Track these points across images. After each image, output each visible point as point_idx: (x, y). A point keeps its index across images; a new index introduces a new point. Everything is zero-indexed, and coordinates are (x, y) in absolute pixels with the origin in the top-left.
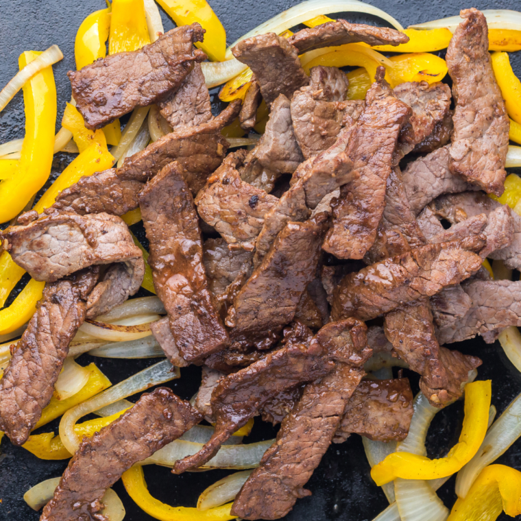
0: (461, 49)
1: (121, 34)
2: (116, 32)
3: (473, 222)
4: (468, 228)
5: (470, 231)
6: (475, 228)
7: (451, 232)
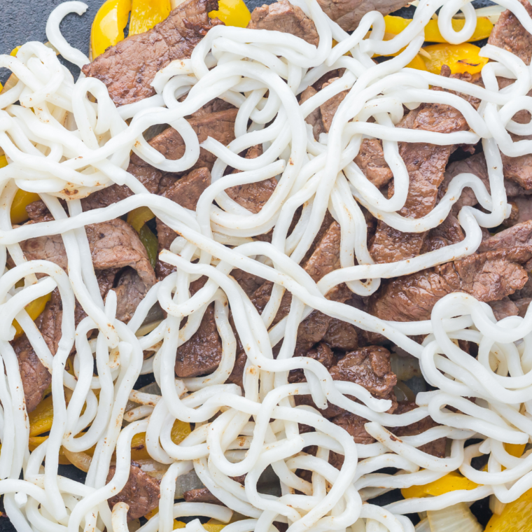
0: (502, 40)
1: (143, 13)
2: (137, 11)
3: (519, 229)
4: (514, 235)
5: (516, 239)
6: (522, 236)
7: (496, 240)
